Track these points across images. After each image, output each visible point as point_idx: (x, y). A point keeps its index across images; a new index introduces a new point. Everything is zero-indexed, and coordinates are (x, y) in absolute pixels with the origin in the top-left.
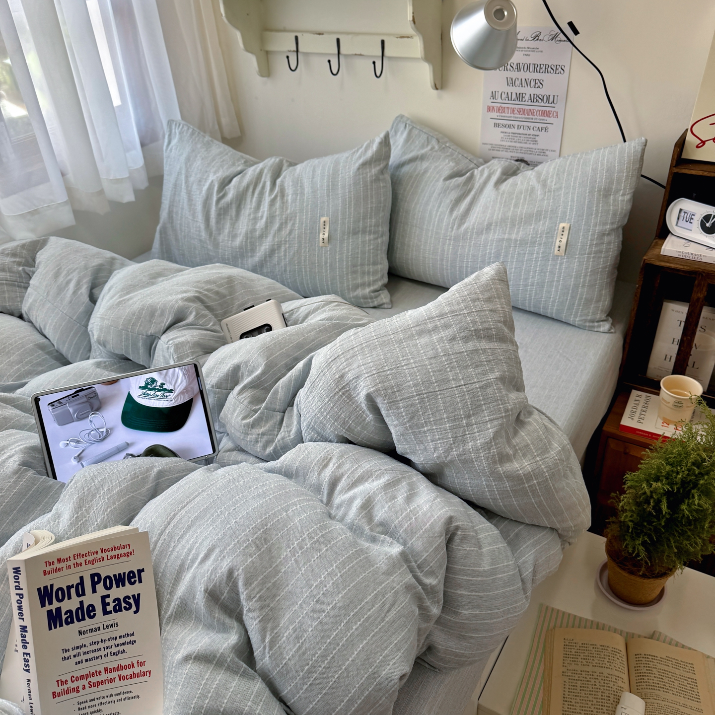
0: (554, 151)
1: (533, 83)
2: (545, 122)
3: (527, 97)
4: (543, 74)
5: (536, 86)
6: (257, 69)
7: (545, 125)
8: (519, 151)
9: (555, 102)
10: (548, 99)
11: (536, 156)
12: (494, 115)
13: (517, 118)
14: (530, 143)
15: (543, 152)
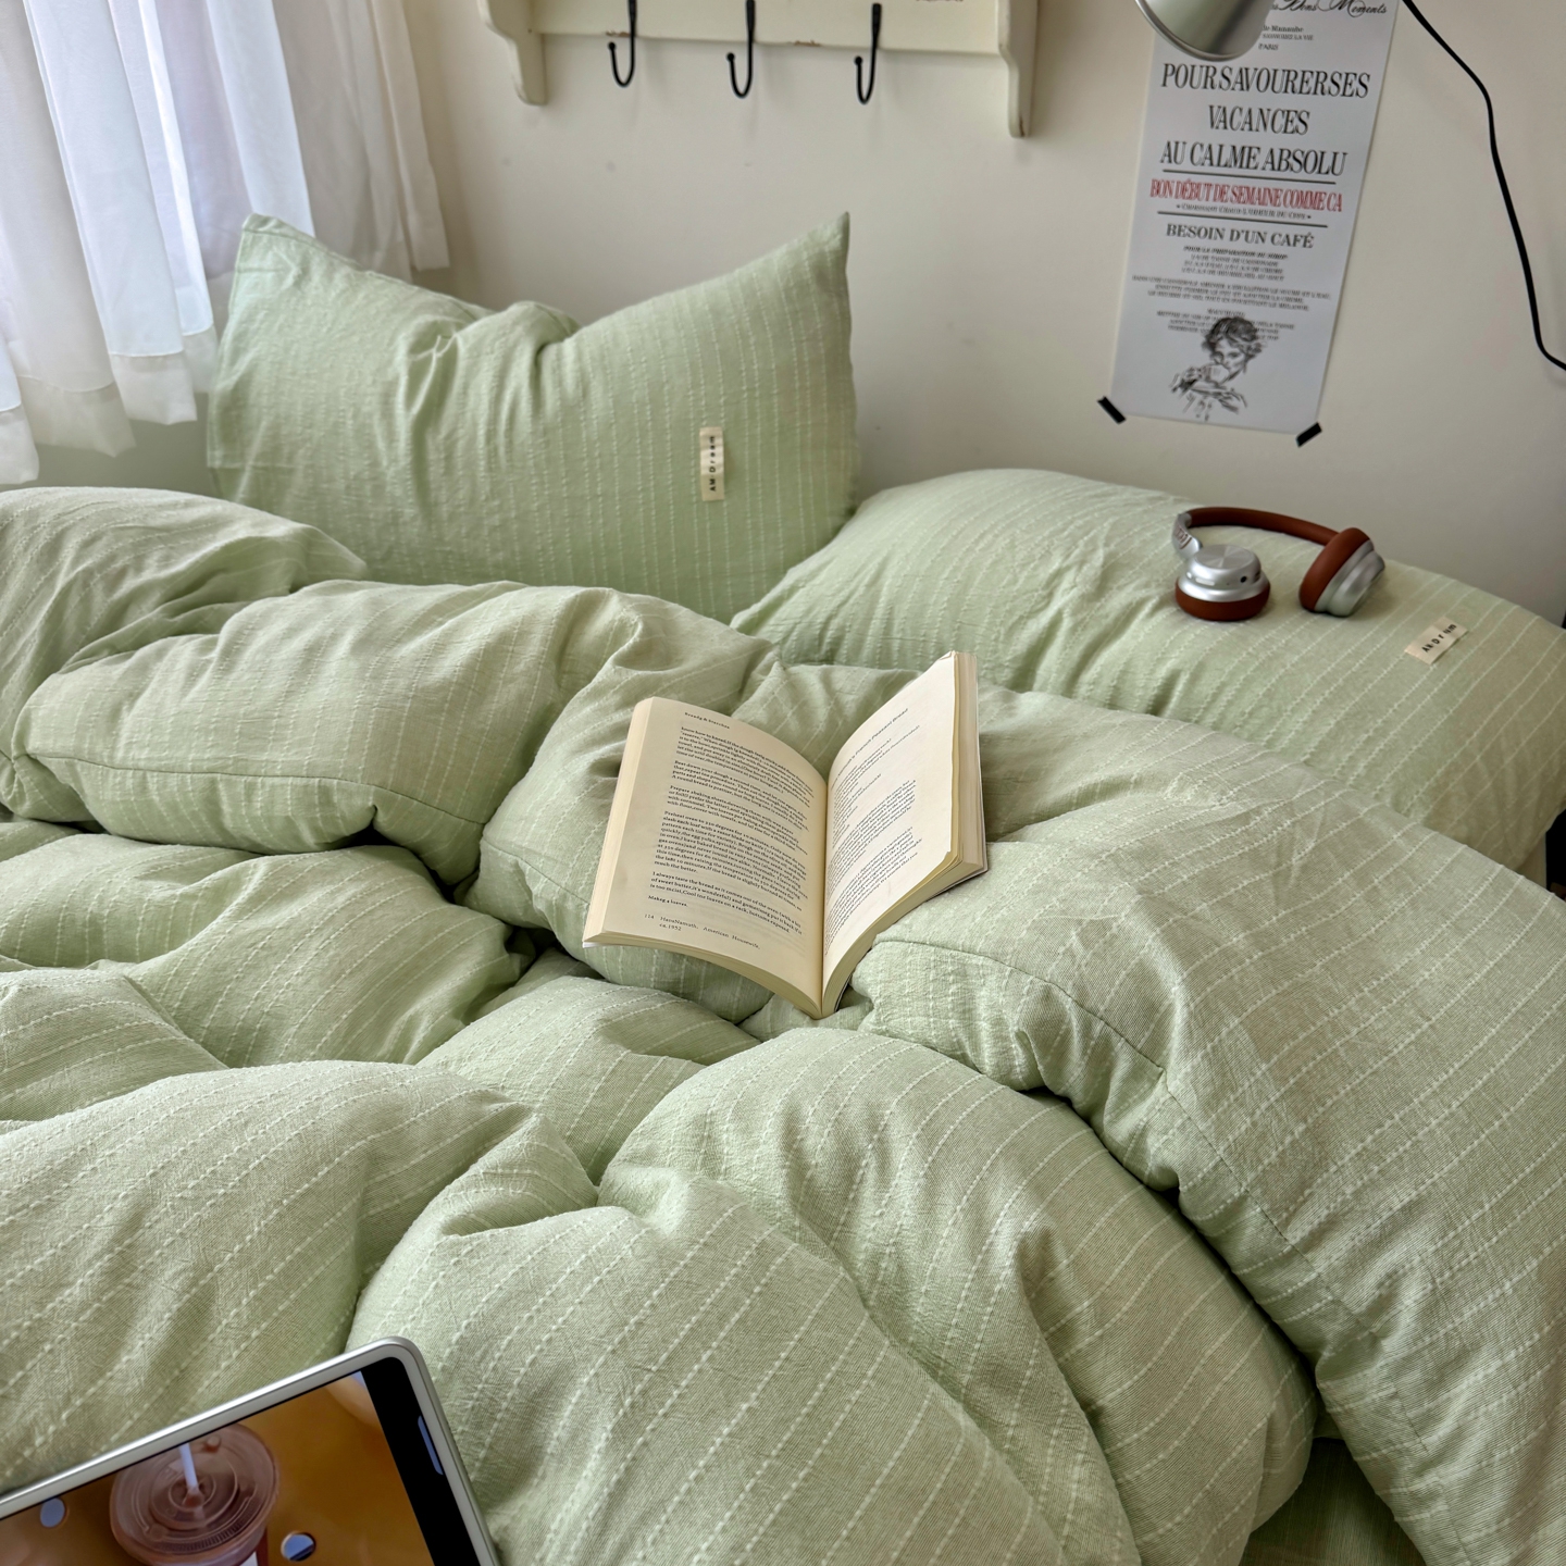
0: (1325, 296)
1: (1280, 121)
2: (1307, 221)
3: (1262, 158)
4: (1310, 96)
5: (1290, 129)
6: (519, 80)
7: (1304, 231)
8: (1232, 297)
9: (1336, 171)
10: (1319, 161)
11: (1278, 309)
12: (1170, 203)
13: (1231, 211)
14: (1260, 277)
15: (1295, 300)
